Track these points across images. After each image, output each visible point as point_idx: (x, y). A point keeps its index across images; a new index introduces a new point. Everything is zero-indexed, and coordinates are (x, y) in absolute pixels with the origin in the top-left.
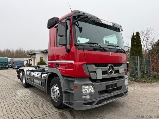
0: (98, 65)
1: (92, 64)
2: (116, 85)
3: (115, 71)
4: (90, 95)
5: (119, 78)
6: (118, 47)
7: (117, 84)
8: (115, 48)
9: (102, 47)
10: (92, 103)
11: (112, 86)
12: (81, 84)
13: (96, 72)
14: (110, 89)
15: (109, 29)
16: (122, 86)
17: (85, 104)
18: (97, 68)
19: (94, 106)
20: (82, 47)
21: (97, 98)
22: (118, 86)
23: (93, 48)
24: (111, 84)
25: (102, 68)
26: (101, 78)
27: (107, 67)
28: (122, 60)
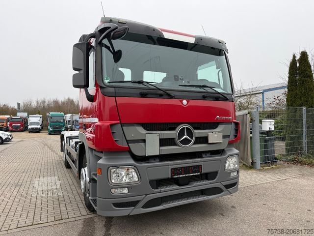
0: (150, 127)
1: (135, 125)
2: (198, 168)
3: (197, 138)
4: (129, 187)
5: (211, 154)
6: (207, 87)
7: (201, 166)
8: (202, 90)
9: (160, 89)
10: (134, 204)
11: (187, 170)
12: (108, 165)
13: (144, 141)
14: (181, 176)
15: (191, 50)
16: (217, 173)
17: (118, 205)
18: (147, 133)
19: (139, 210)
20: (112, 90)
21: (147, 195)
22: (204, 170)
23: (139, 91)
24: (184, 166)
25: (159, 132)
26: (157, 154)
27: (174, 131)
28: (218, 116)
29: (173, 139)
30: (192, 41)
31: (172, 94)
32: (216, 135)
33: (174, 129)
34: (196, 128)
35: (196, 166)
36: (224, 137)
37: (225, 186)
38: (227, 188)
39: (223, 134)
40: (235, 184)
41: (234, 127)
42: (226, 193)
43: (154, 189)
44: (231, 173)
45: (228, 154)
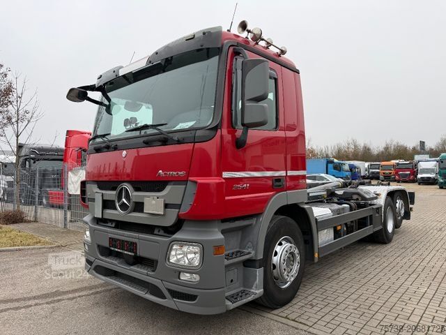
2: (132, 246)
7: (136, 243)
11: (122, 244)
18: (96, 192)
21: (95, 259)
22: (142, 252)
24: (123, 238)
25: (104, 192)
26: (100, 217)
27: (114, 192)
28: (161, 171)
29: (114, 201)
30: (142, 64)
31: (119, 143)
32: (154, 202)
33: (114, 189)
34: (137, 189)
35: (131, 243)
36: (166, 206)
37: (169, 290)
38: (173, 297)
39: (164, 201)
40: (191, 297)
41: (191, 189)
42: (169, 302)
43: (102, 255)
44: (180, 273)
45: (174, 236)
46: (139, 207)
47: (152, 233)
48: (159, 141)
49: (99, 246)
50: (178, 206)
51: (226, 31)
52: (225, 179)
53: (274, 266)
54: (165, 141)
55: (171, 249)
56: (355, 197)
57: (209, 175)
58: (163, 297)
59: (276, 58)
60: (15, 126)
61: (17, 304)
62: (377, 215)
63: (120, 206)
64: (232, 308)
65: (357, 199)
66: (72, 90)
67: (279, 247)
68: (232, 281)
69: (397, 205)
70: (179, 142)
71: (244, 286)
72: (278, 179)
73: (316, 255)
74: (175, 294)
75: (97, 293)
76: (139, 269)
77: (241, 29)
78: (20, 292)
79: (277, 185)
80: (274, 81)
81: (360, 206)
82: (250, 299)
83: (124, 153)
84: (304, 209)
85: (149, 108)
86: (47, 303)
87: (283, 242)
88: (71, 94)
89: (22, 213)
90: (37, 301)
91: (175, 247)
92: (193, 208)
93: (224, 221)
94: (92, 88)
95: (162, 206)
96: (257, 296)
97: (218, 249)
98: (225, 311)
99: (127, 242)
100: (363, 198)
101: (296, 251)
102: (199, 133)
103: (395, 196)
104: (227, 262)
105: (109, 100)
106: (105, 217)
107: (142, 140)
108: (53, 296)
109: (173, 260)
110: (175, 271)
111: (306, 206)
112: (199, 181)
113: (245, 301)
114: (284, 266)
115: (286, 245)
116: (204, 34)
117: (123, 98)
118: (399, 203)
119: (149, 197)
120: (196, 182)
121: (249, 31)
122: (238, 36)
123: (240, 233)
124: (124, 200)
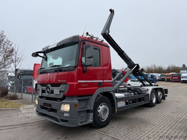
21: (39, 110)
24: (47, 103)
25: (42, 87)
26: (41, 96)
27: (45, 87)
28: (59, 80)
29: (45, 90)
30: (55, 46)
32: (57, 90)
33: (45, 86)
34: (52, 86)
35: (50, 104)
36: (60, 92)
37: (61, 119)
38: (62, 121)
39: (60, 90)
40: (67, 121)
41: (68, 86)
42: (61, 123)
43: (41, 109)
44: (64, 113)
45: (63, 101)
46: (52, 92)
47: (57, 101)
48: (59, 70)
49: (40, 106)
50: (64, 92)
51: (82, 36)
52: (79, 83)
53: (98, 113)
54: (61, 71)
55: (61, 106)
56: (138, 90)
57: (74, 81)
58: (59, 122)
59: (100, 43)
60: (15, 63)
61: (13, 127)
62: (147, 97)
63: (47, 92)
64: (80, 125)
65: (139, 91)
66: (33, 53)
67: (101, 106)
68: (82, 117)
69: (159, 94)
70: (65, 71)
71: (87, 119)
72: (100, 83)
73: (116, 110)
74: (62, 120)
75: (40, 123)
76: (52, 113)
77: (87, 35)
78: (14, 123)
79: (100, 85)
80: (99, 50)
81: (139, 94)
82: (87, 123)
83: (49, 74)
84: (111, 94)
85: (61, 58)
86: (23, 127)
87: (102, 105)
88: (33, 54)
89: (16, 96)
90: (19, 126)
91: (62, 105)
92: (68, 92)
93: (79, 96)
94: (40, 52)
95: (59, 91)
96: (90, 122)
97: (76, 105)
98: (77, 126)
99: (48, 104)
100: (141, 91)
101: (107, 108)
102: (71, 68)
103: (158, 90)
104: (79, 110)
105: (46, 56)
106: (43, 96)
107: (54, 70)
108: (25, 125)
109: (62, 109)
110: (62, 113)
111: (112, 93)
112: (70, 83)
113: (85, 123)
114: (102, 113)
115: (103, 106)
116: (73, 37)
117: (51, 55)
118: (159, 93)
119: (55, 89)
120: (69, 84)
121: (89, 35)
122: (86, 37)
123: (86, 101)
124: (48, 90)
